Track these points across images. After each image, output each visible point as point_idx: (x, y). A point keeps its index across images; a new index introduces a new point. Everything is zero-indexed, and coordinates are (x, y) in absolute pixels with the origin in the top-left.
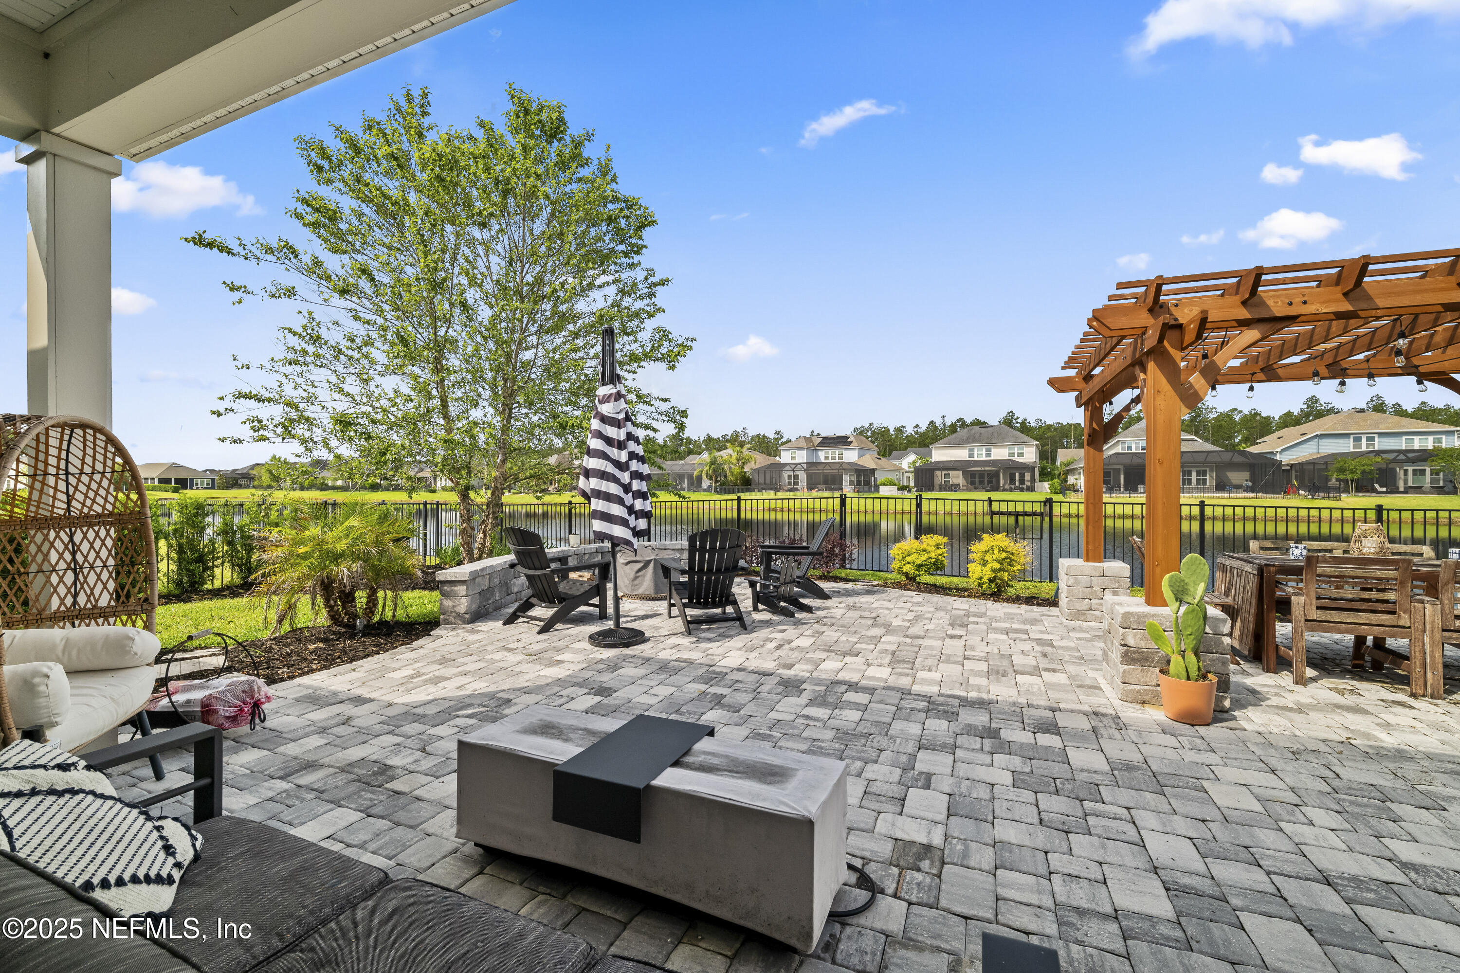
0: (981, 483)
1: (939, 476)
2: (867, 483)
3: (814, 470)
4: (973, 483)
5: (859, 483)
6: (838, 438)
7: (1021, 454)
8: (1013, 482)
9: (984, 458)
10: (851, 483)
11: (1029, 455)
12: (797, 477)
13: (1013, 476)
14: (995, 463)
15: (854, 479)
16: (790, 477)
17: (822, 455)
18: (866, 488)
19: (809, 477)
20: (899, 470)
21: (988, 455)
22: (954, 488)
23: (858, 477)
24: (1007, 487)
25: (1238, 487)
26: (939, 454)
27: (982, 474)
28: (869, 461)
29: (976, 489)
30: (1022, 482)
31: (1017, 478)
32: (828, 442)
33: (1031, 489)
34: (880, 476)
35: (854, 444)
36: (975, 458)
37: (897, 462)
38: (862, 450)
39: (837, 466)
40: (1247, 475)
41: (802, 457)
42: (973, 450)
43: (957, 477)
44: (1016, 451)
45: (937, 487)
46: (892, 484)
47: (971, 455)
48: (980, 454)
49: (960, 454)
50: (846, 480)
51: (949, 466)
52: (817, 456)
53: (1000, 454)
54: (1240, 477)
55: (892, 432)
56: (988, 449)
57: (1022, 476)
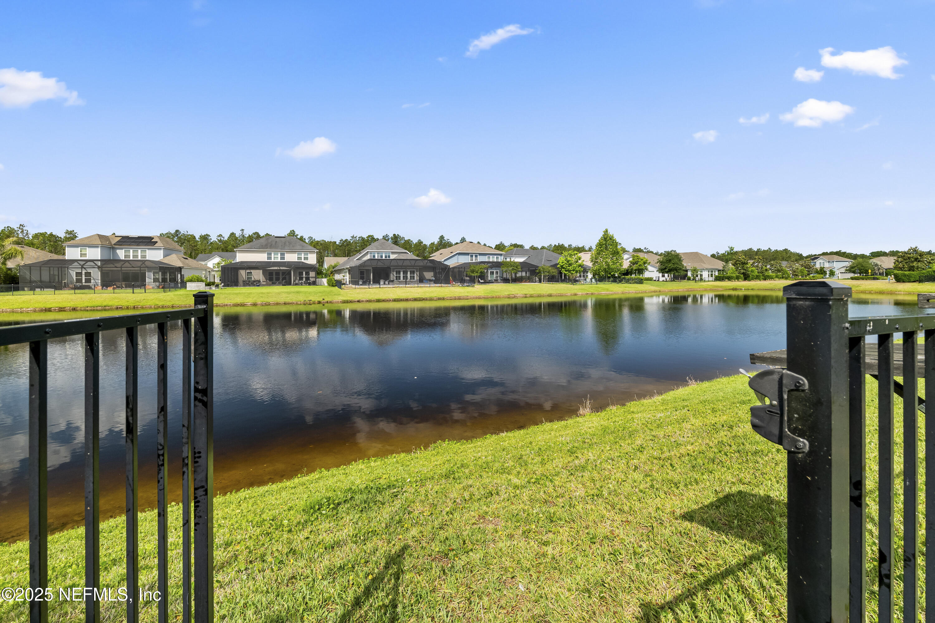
0: (278, 279)
1: (243, 273)
2: (174, 280)
3: (109, 267)
4: (271, 279)
5: (164, 280)
6: (139, 238)
7: (306, 258)
8: (301, 279)
9: (279, 260)
10: (155, 280)
11: (312, 259)
12: (88, 274)
13: (301, 274)
14: (289, 264)
15: (160, 276)
16: (79, 274)
17: (121, 254)
18: (172, 285)
19: (104, 275)
20: (206, 269)
21: (283, 258)
22: (257, 283)
23: (164, 274)
24: (297, 282)
25: (430, 280)
26: (241, 257)
27: (277, 273)
28: (175, 260)
29: (274, 284)
30: (308, 279)
31: (304, 276)
32: (126, 241)
33: (314, 283)
34: (187, 274)
35: (159, 244)
36: (273, 260)
37: (203, 263)
38: (168, 252)
39: (139, 264)
40: (432, 274)
41: (95, 254)
42: (271, 254)
43: (258, 275)
44: (303, 256)
45: (241, 282)
46: (199, 280)
47: (269, 258)
48: (276, 257)
49: (261, 257)
50: (150, 277)
51: (251, 266)
52: (115, 254)
53: (291, 257)
54: (429, 275)
55: (197, 239)
56: (282, 254)
57: (307, 273)
